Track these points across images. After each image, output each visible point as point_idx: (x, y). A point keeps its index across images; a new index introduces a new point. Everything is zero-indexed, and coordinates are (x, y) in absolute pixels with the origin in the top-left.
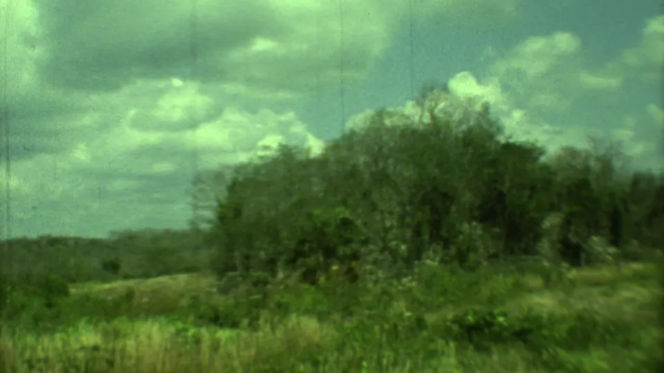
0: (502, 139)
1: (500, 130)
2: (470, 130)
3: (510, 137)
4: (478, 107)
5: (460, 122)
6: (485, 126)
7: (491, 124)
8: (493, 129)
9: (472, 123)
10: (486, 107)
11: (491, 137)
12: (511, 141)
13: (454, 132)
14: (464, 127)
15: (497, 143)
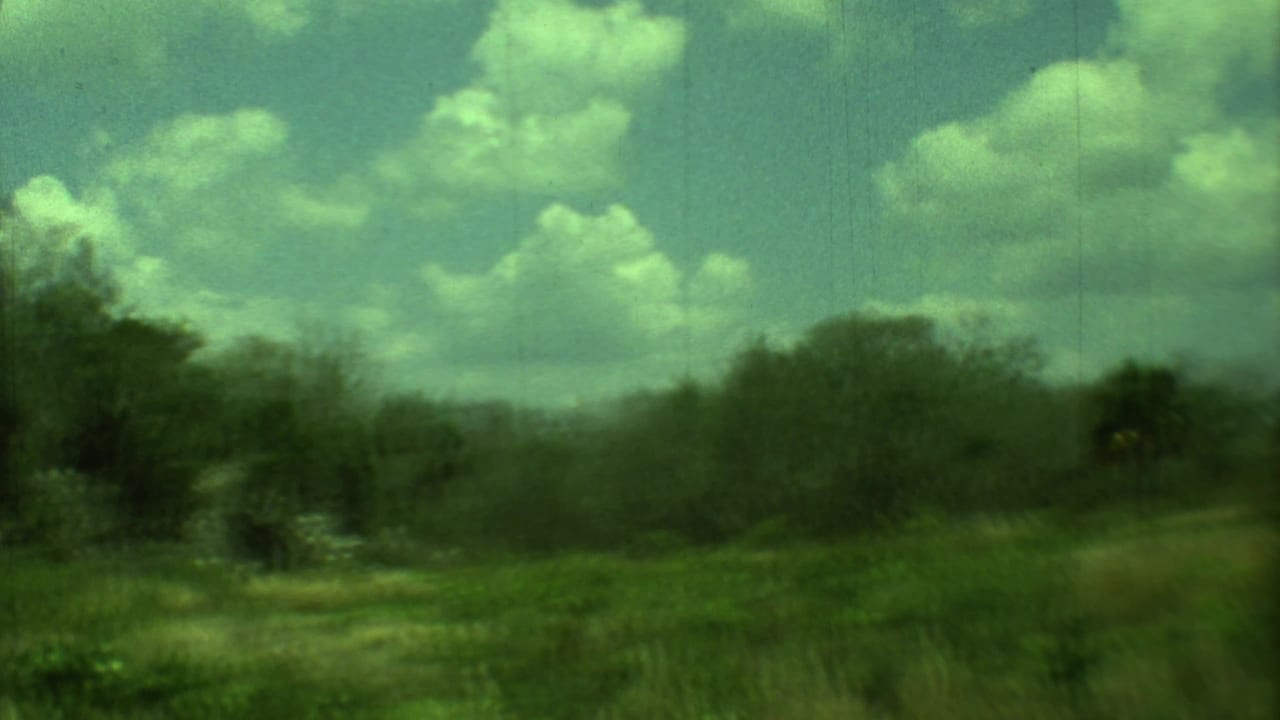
0: (115, 312)
1: (111, 294)
2: (52, 290)
3: (132, 308)
4: (70, 246)
5: (34, 274)
6: (85, 286)
7: (95, 282)
8: (96, 292)
9: (57, 277)
10: (86, 247)
11: (92, 305)
12: (134, 316)
13: (21, 289)
14: (39, 284)
15: (105, 319)
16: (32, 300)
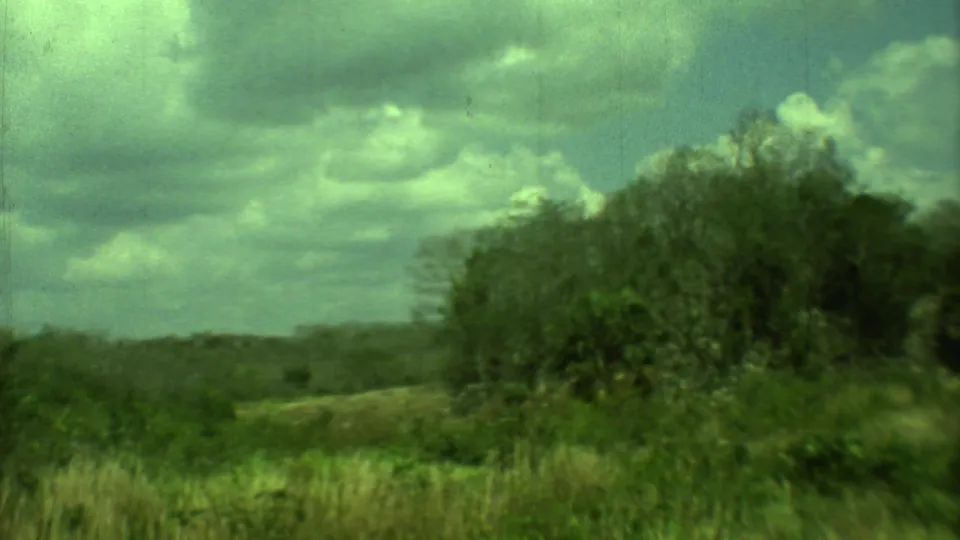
0: (853, 190)
1: (850, 176)
2: (809, 176)
3: (865, 186)
4: (820, 144)
5: (794, 165)
6: (830, 170)
7: (836, 166)
8: (841, 175)
9: (811, 167)
10: (831, 144)
11: (838, 186)
12: (868, 191)
13: (787, 179)
14: (799, 173)
15: (847, 195)
16: (796, 185)
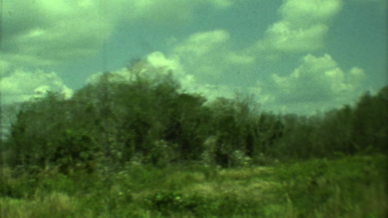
0: (180, 91)
1: (179, 86)
2: (160, 86)
3: (185, 90)
4: (165, 72)
5: (155, 81)
6: (170, 84)
7: (173, 82)
8: (174, 86)
9: (161, 82)
10: (170, 73)
11: (173, 90)
12: (186, 93)
13: (151, 87)
14: (156, 84)
15: (177, 94)
16: (155, 89)
